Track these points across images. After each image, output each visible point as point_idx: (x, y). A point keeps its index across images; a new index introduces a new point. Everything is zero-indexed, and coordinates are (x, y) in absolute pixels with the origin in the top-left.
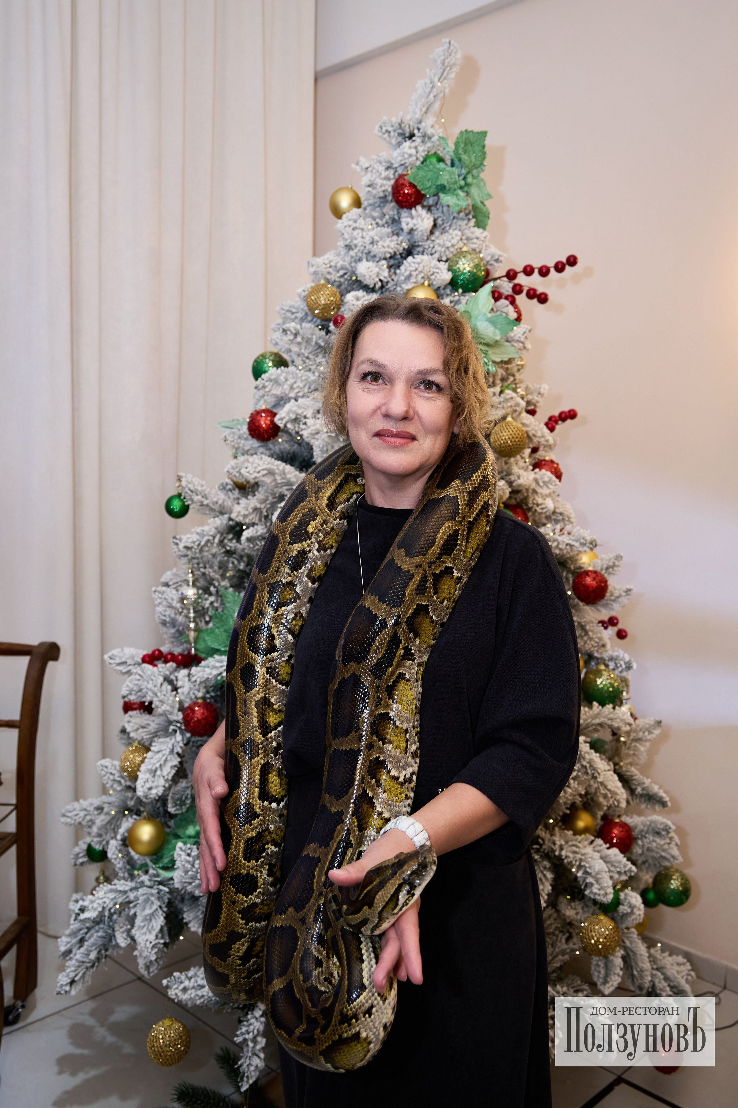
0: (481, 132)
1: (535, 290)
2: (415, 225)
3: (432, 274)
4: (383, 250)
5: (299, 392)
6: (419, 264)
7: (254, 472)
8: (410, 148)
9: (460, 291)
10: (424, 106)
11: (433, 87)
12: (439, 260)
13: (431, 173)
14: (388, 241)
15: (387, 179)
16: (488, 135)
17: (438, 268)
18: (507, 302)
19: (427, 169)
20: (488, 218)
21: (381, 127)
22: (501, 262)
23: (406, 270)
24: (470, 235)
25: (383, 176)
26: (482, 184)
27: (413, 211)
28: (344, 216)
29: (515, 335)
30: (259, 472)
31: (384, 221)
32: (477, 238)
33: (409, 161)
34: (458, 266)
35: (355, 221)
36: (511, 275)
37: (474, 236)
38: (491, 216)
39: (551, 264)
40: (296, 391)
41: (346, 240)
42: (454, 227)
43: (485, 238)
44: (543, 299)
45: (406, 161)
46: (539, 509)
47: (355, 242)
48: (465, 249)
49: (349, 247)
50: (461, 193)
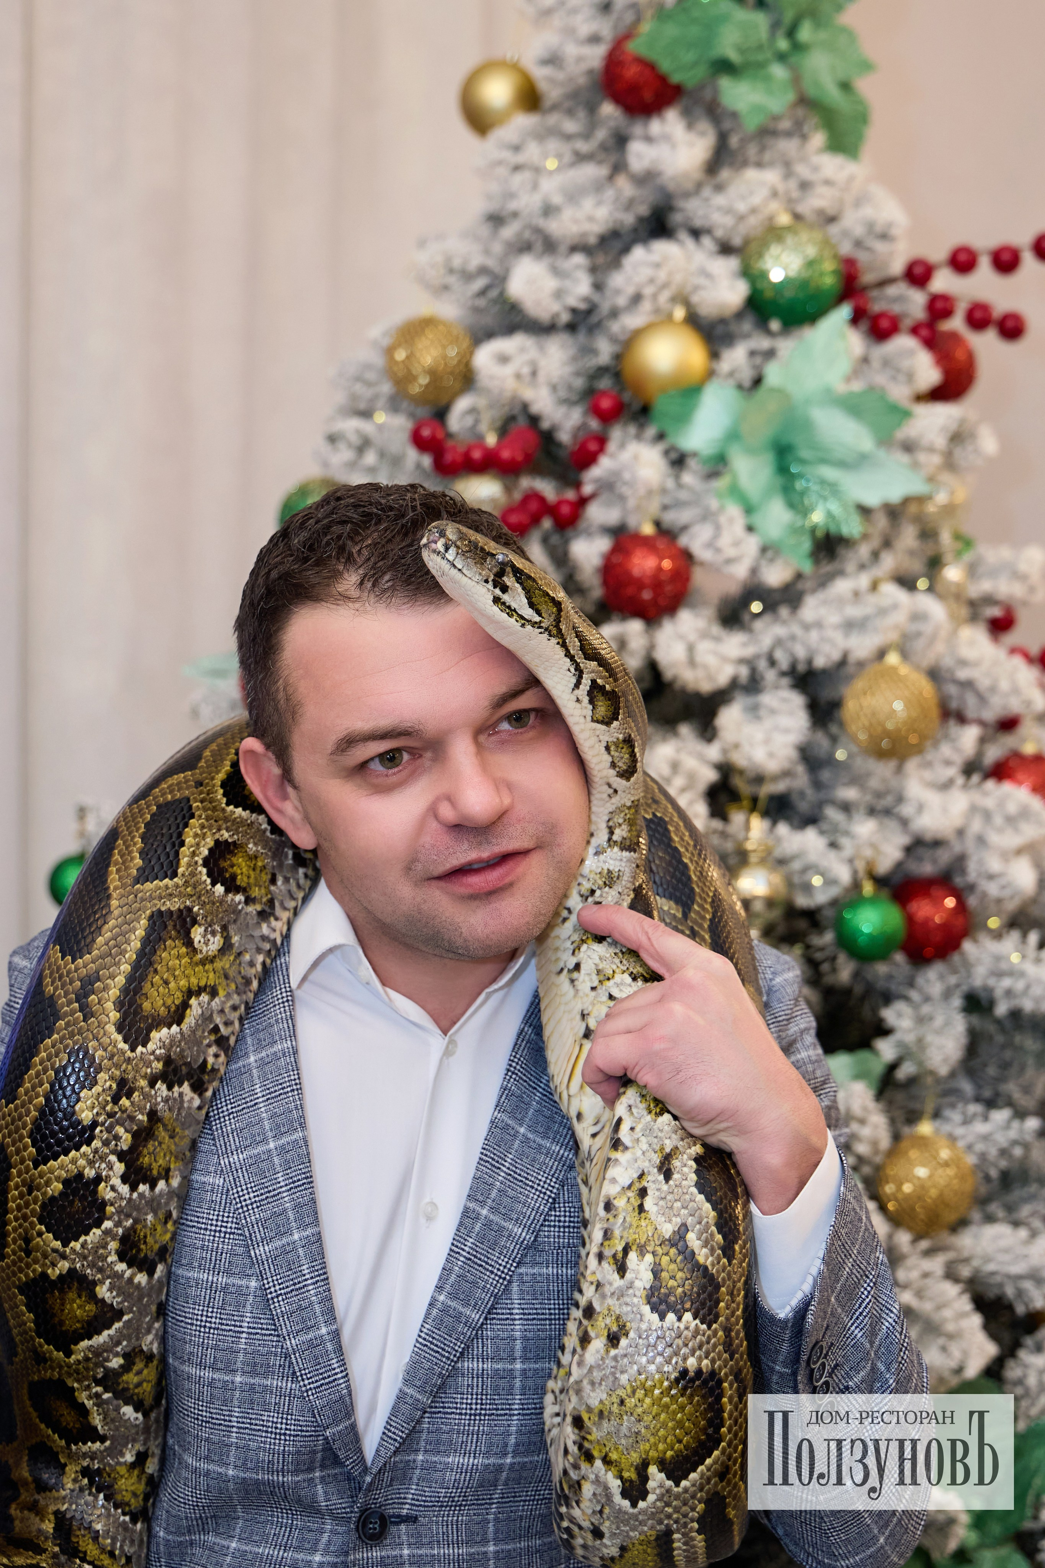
1: (986, 308)
2: (655, 162)
3: (697, 292)
4: (577, 227)
6: (657, 266)
9: (775, 325)
12: (726, 249)
13: (694, 28)
14: (588, 204)
15: (593, 40)
17: (708, 276)
18: (914, 343)
20: (868, 121)
23: (628, 282)
25: (583, 34)
26: (843, 40)
27: (655, 126)
31: (594, 143)
32: (828, 182)
34: (763, 264)
35: (517, 148)
36: (918, 274)
37: (818, 178)
39: (1025, 240)
41: (494, 198)
42: (767, 156)
43: (851, 179)
44: (1011, 329)
46: (993, 889)
47: (513, 206)
48: (784, 219)
49: (496, 220)
50: (779, 71)
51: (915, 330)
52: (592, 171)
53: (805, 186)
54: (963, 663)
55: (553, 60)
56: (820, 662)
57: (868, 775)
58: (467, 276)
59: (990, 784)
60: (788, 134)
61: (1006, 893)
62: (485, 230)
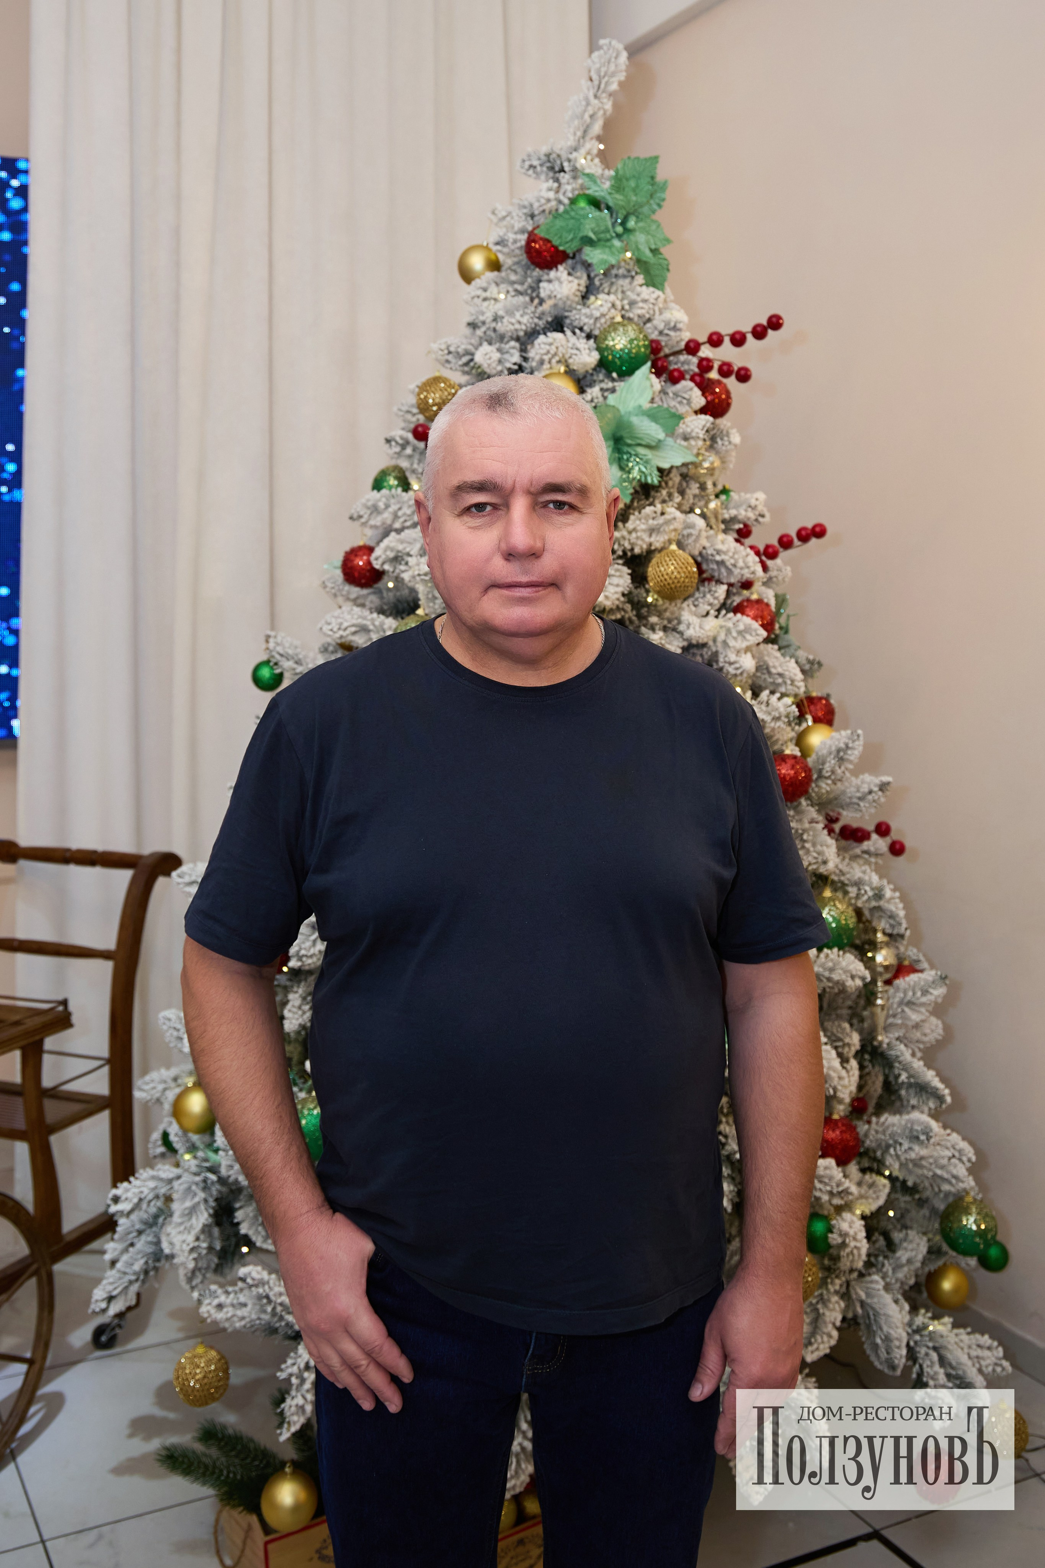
0: (651, 158)
1: (729, 365)
2: (552, 292)
3: (570, 357)
4: (512, 328)
5: (405, 521)
6: (551, 344)
7: (339, 629)
8: (550, 189)
9: (614, 375)
10: (578, 129)
11: (588, 104)
12: (589, 337)
13: (572, 221)
14: (518, 316)
15: (522, 231)
16: (660, 160)
17: (577, 349)
18: (691, 384)
19: (567, 216)
20: (668, 270)
21: (524, 161)
22: (680, 330)
23: (537, 354)
24: (633, 296)
25: (516, 228)
26: (654, 227)
27: (553, 274)
28: (473, 283)
29: (692, 431)
30: (345, 629)
31: (526, 286)
32: (645, 301)
33: (547, 207)
34: (607, 342)
35: (485, 290)
36: (692, 348)
37: (639, 299)
38: (671, 268)
39: (747, 328)
40: (402, 520)
41: (472, 315)
42: (613, 289)
43: (656, 299)
44: (744, 376)
45: (545, 207)
46: (731, 670)
47: (482, 318)
48: (619, 319)
49: (473, 325)
50: (617, 243)
51: (692, 379)
52: (521, 299)
53: (632, 303)
54: (719, 552)
55: (501, 242)
56: (637, 551)
57: (666, 610)
58: (459, 356)
59: (731, 615)
60: (625, 277)
61: (739, 672)
62: (468, 331)
